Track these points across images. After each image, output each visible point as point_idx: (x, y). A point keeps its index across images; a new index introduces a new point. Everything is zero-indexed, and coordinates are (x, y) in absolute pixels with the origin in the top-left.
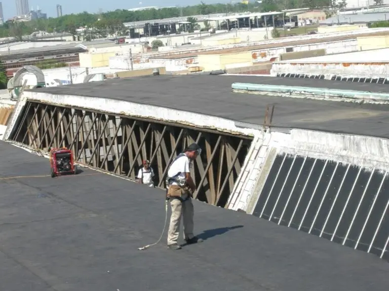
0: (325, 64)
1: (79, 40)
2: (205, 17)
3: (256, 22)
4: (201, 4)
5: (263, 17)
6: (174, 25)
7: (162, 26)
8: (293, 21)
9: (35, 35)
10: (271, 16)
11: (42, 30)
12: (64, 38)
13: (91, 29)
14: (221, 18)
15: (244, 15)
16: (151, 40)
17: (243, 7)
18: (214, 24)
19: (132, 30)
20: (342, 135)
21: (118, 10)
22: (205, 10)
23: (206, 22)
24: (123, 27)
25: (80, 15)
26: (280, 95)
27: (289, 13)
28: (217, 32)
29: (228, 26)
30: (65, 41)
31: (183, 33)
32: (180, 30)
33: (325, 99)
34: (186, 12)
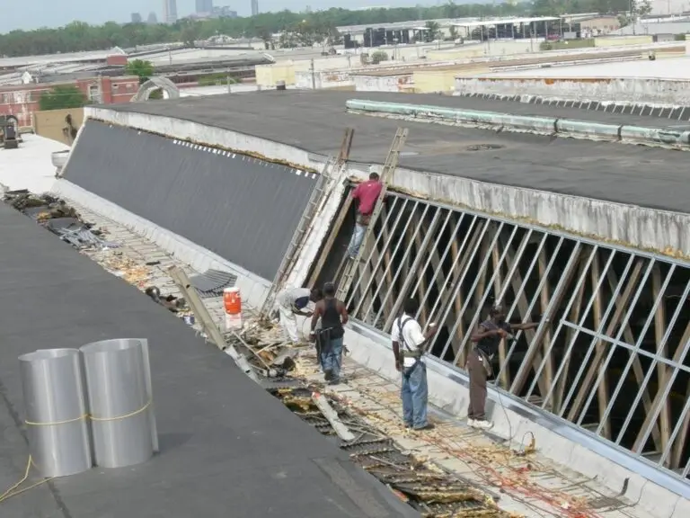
0: (522, 80)
1: (273, 48)
2: (452, 22)
3: (521, 31)
4: (449, 4)
5: (532, 23)
6: (406, 31)
7: (389, 33)
8: (573, 30)
9: (213, 40)
10: (543, 22)
11: (224, 33)
12: (253, 45)
13: (291, 34)
14: (473, 23)
15: (505, 21)
16: (372, 51)
17: (508, 10)
18: (462, 32)
19: (348, 37)
20: (428, 174)
21: (332, 9)
22: (453, 12)
23: (452, 28)
24: (336, 31)
25: (280, 14)
26: (402, 117)
27: (569, 19)
28: (465, 42)
29: (482, 35)
30: (253, 49)
31: (418, 43)
32: (416, 38)
33: (456, 125)
34: (427, 14)
